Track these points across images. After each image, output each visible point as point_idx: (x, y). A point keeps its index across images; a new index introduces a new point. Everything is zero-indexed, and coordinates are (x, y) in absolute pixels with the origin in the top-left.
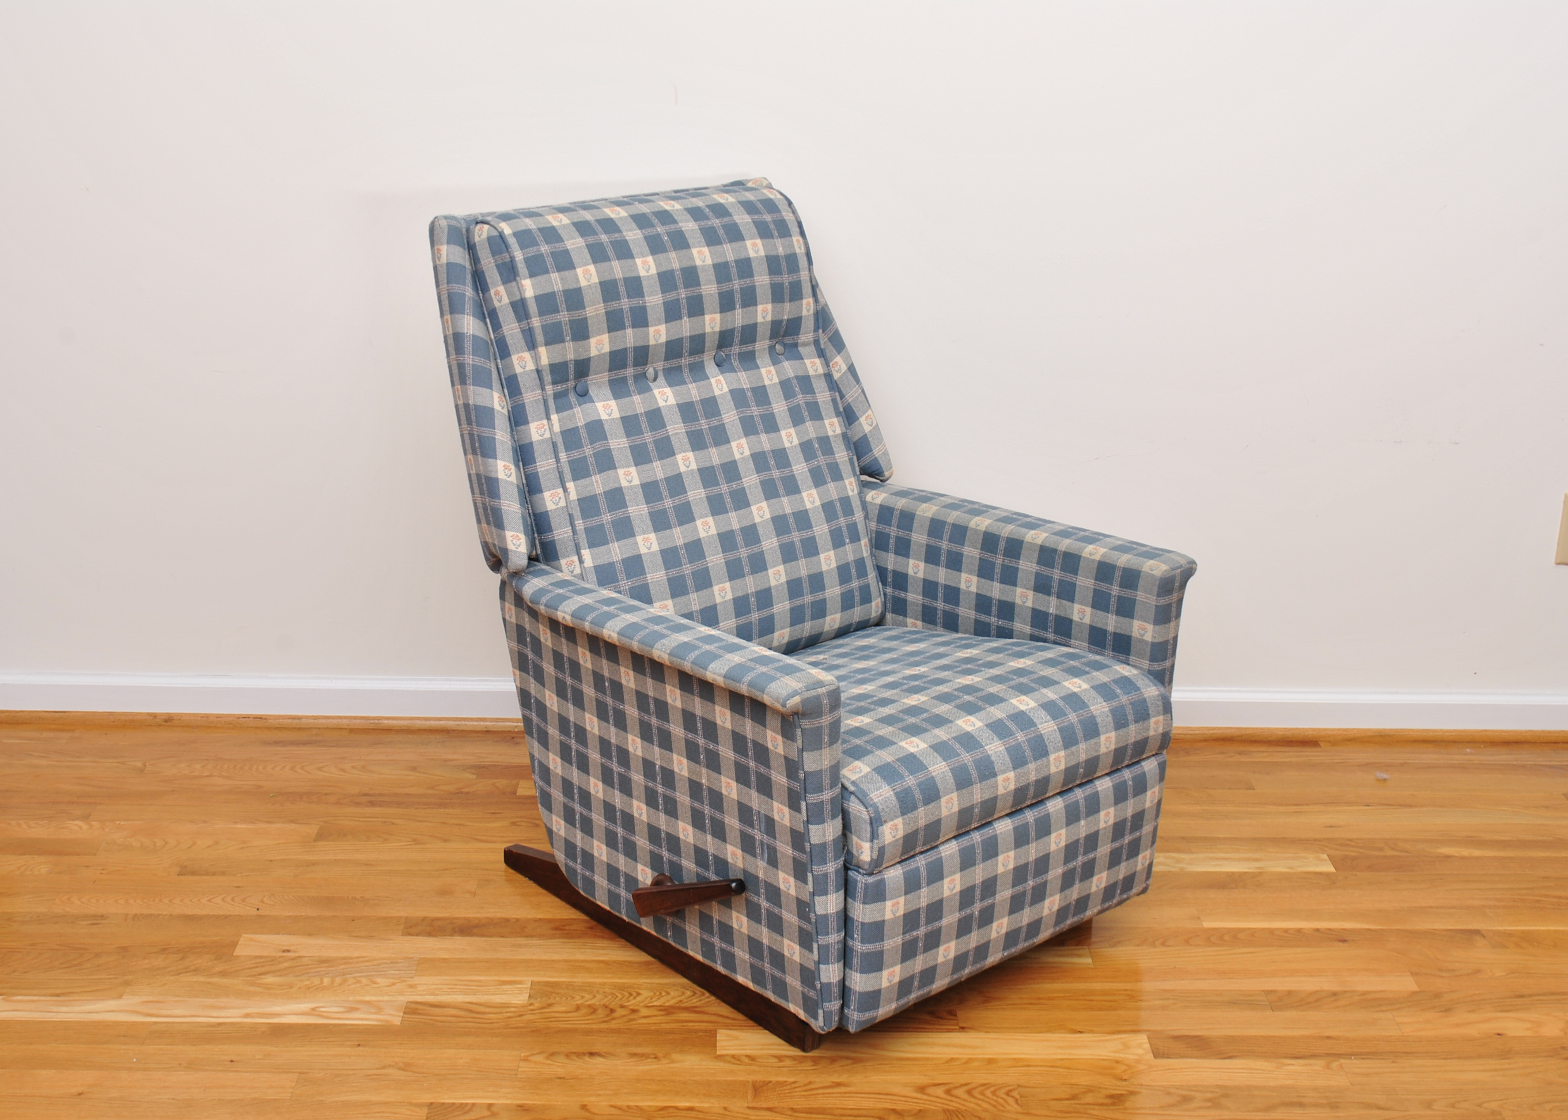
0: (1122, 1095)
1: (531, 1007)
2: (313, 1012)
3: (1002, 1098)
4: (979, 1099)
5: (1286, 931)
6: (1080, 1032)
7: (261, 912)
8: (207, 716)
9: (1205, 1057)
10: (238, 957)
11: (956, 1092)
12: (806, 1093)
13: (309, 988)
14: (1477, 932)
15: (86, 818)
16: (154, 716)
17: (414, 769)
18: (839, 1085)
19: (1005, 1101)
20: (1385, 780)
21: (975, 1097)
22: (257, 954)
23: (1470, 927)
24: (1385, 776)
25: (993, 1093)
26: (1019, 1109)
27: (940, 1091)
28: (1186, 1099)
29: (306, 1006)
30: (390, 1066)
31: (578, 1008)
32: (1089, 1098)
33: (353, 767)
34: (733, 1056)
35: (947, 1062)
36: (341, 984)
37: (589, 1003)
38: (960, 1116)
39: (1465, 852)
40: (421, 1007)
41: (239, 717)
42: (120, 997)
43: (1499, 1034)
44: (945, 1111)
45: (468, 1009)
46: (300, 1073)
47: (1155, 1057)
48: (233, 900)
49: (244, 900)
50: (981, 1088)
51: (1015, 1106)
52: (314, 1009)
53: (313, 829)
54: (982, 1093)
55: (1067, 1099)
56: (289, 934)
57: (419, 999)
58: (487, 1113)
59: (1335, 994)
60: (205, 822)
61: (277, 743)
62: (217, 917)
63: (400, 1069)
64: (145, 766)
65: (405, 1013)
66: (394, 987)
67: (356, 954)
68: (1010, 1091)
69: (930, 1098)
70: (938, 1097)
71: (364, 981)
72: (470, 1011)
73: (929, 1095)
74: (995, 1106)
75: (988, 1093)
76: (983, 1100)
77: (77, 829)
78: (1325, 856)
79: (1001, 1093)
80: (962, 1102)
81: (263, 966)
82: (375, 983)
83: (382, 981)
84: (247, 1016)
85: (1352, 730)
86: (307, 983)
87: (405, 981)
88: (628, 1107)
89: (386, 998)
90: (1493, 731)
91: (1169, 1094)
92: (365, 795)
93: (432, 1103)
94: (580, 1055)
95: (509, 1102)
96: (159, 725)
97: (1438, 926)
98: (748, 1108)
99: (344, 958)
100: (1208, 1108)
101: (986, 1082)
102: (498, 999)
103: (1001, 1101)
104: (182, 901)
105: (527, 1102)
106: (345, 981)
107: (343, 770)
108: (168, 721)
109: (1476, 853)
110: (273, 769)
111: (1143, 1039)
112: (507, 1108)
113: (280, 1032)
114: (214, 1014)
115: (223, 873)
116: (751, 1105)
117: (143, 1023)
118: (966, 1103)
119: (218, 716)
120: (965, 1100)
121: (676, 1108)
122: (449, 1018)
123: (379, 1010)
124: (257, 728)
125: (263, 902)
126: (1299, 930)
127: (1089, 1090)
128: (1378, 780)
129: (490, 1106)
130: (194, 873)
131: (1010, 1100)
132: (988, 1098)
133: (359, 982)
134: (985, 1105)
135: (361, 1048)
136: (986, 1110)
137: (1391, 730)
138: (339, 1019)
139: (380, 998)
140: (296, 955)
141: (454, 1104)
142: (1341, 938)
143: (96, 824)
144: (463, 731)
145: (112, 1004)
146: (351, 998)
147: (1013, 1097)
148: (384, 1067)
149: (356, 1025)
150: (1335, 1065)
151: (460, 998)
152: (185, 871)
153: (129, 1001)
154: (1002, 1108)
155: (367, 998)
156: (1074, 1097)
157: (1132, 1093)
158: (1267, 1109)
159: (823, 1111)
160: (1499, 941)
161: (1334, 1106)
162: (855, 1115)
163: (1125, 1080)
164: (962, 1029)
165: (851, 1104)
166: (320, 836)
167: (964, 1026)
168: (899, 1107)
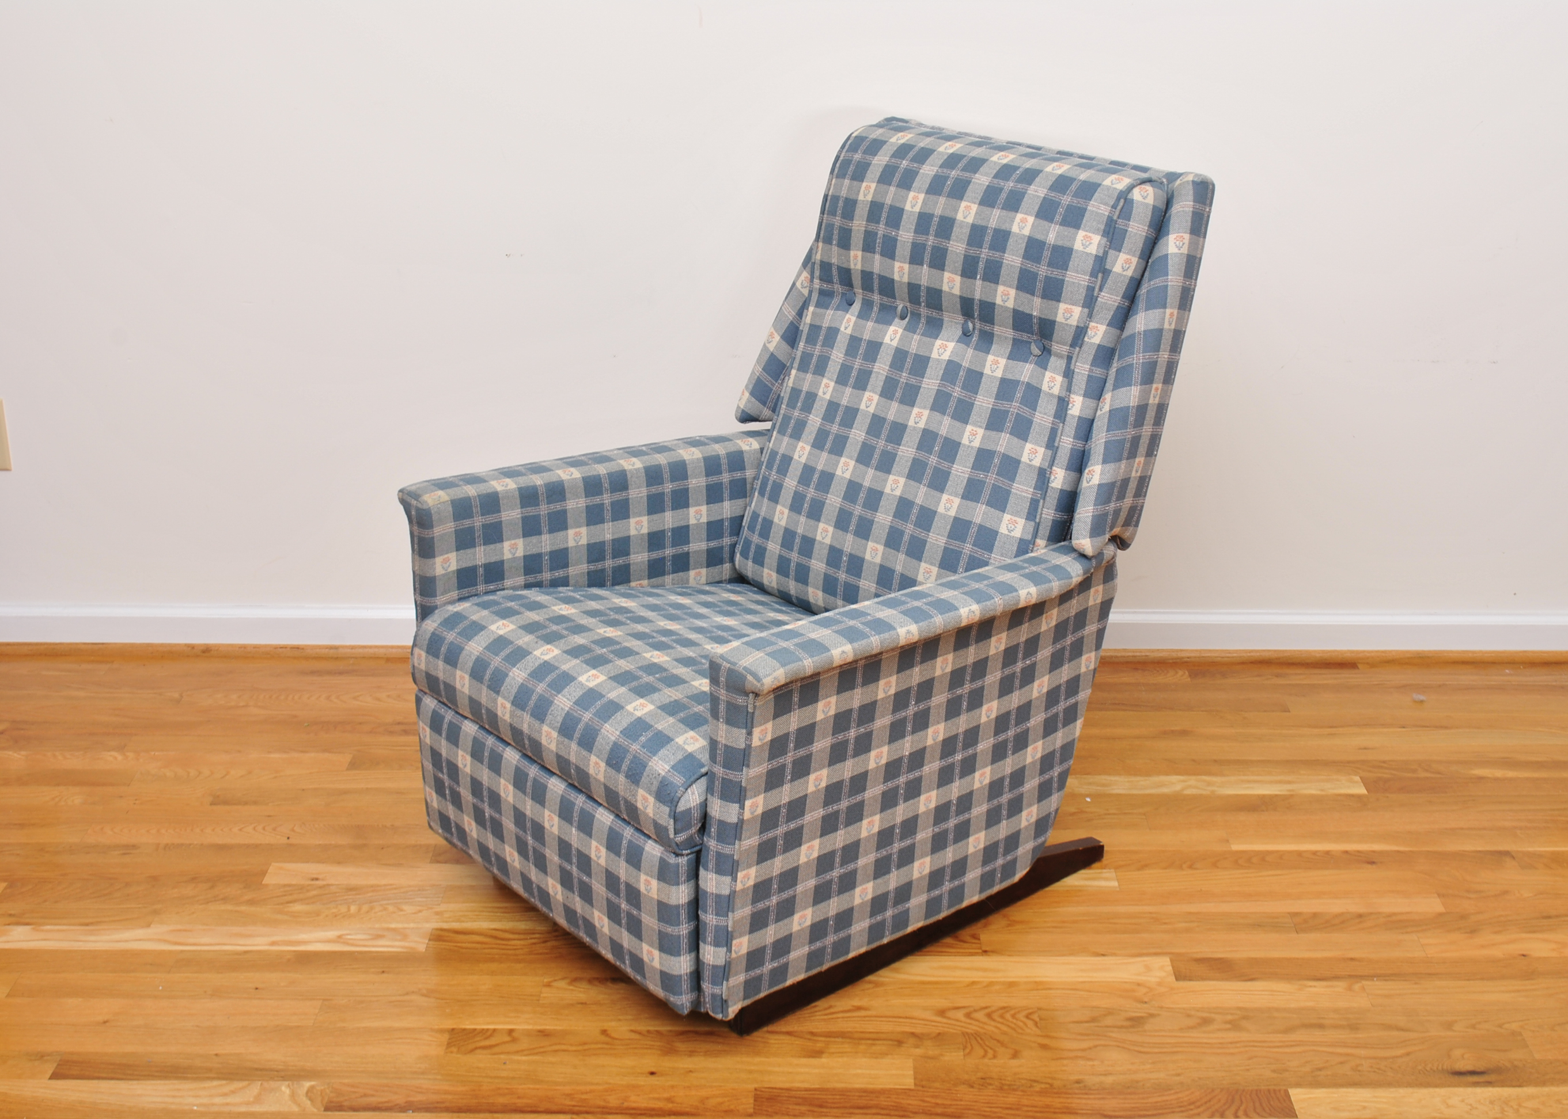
0: (1142, 1017)
1: (556, 934)
2: (339, 939)
3: (1022, 1021)
4: (999, 1022)
5: (1315, 853)
6: (1103, 955)
7: (291, 841)
8: (244, 647)
9: (1227, 979)
10: (267, 885)
11: (976, 1015)
12: (826, 1017)
13: (336, 916)
14: (1507, 853)
15: (121, 749)
16: (192, 647)
18: (859, 1008)
19: (1025, 1024)
20: (1422, 702)
21: (994, 1020)
22: (286, 882)
23: (1501, 848)
24: (1422, 697)
25: (1013, 1016)
26: (1039, 1032)
27: (960, 1015)
28: (1206, 1022)
29: (332, 934)
30: (413, 992)
32: (1109, 1021)
33: (389, 696)
35: (968, 986)
36: (368, 912)
38: (979, 1039)
39: (1499, 773)
40: (446, 934)
41: (276, 647)
42: (148, 926)
43: (1524, 955)
44: (964, 1034)
45: (493, 935)
46: (324, 1000)
47: (1177, 979)
48: (264, 829)
49: (274, 829)
50: (1001, 1012)
51: (1034, 1028)
52: (340, 937)
53: (346, 758)
54: (1002, 1016)
55: (1087, 1022)
56: (319, 862)
57: (446, 926)
58: (507, 1039)
59: (1360, 916)
60: (239, 752)
61: (313, 673)
62: (248, 846)
63: (422, 995)
64: (182, 696)
65: (430, 940)
66: (420, 914)
67: (383, 882)
68: (1031, 1014)
69: (949, 1022)
70: (957, 1020)
71: (391, 908)
72: (496, 938)
73: (949, 1018)
74: (1014, 1029)
76: (1002, 1023)
77: (112, 760)
78: (1357, 778)
79: (1021, 1016)
80: (981, 1025)
81: (291, 894)
82: (402, 910)
83: (408, 909)
84: (273, 943)
85: (1390, 652)
86: (334, 910)
87: (431, 908)
88: (648, 1031)
89: (412, 925)
90: (1533, 652)
91: (1189, 1016)
92: (399, 723)
93: (453, 1029)
94: (601, 981)
95: (530, 1027)
96: (197, 656)
97: (1469, 847)
99: (372, 886)
100: (1229, 1029)
101: (1005, 1005)
102: (523, 926)
103: (1021, 1024)
104: (213, 830)
105: (548, 1027)
106: (372, 908)
107: (378, 699)
108: (206, 652)
109: (1510, 774)
110: (309, 698)
111: (1165, 962)
112: (528, 1033)
113: (305, 960)
114: (242, 942)
115: (255, 803)
117: (170, 952)
118: (986, 1027)
119: (256, 647)
120: (985, 1023)
122: (474, 945)
123: (405, 937)
124: (295, 658)
125: (293, 830)
126: (1328, 853)
127: (1109, 1012)
128: (1415, 702)
129: (511, 1032)
130: (226, 803)
131: (1030, 1023)
132: (1008, 1021)
133: (385, 909)
134: (1004, 1028)
135: (385, 975)
136: (1005, 1033)
137: (1430, 651)
138: (364, 946)
139: (406, 926)
140: (324, 883)
141: (475, 1030)
142: (1370, 860)
143: (131, 755)
145: (140, 933)
146: (377, 926)
147: (1033, 1020)
148: (407, 994)
149: (381, 952)
150: (1357, 987)
151: (484, 925)
152: (218, 800)
153: (157, 930)
154: (1020, 1031)
155: (393, 926)
156: (1093, 1020)
157: (1152, 1015)
158: (1288, 1030)
159: (843, 1035)
160: (1529, 862)
161: (1354, 1027)
162: (874, 1038)
163: (1146, 1002)
164: (985, 952)
165: (870, 1027)
166: (353, 765)
167: (987, 949)
168: (918, 1030)
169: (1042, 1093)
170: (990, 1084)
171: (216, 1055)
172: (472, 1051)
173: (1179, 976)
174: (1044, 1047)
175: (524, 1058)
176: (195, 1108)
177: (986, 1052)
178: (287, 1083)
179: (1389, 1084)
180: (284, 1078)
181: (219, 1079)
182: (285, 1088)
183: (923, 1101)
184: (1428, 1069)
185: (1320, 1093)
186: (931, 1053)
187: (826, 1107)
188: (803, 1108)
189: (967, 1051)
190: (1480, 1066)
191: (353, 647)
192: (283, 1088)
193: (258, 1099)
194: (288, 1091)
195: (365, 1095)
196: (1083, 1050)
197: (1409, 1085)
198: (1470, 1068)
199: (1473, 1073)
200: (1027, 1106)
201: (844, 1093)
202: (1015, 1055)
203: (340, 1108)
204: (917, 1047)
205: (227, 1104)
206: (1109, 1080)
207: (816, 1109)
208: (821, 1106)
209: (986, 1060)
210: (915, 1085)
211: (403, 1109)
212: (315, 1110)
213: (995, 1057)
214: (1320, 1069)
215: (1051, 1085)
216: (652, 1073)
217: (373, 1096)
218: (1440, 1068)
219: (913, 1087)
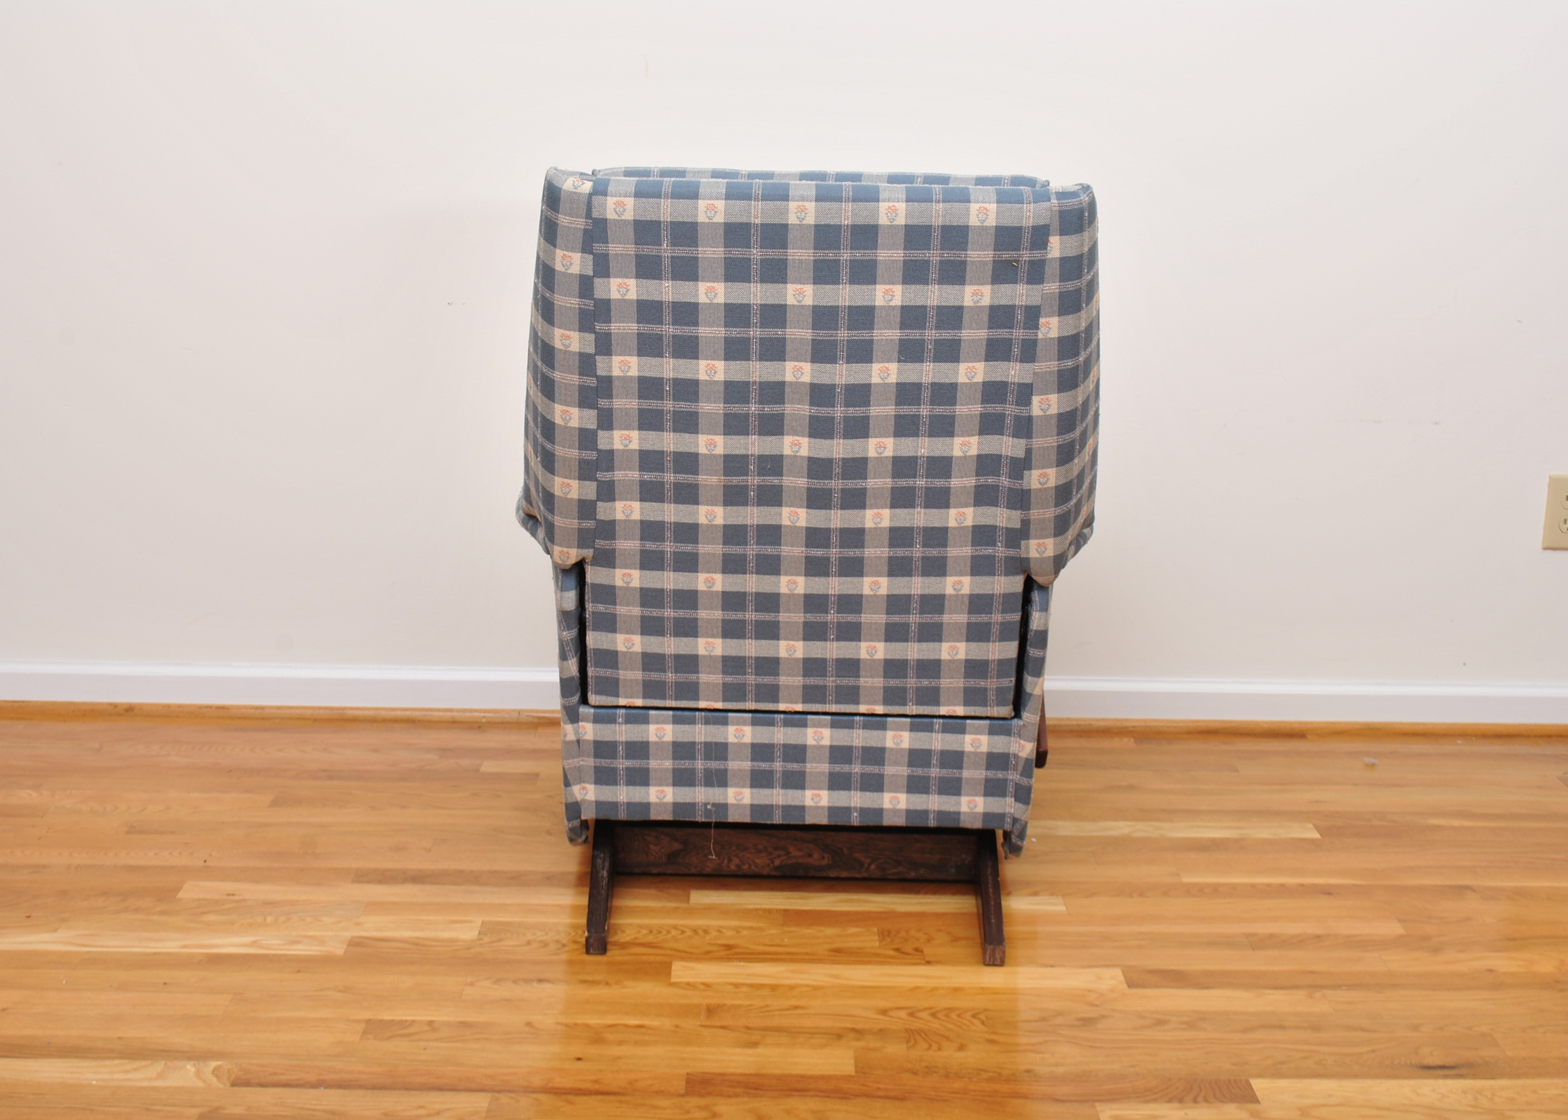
0: (1094, 1018)
1: (481, 942)
2: (254, 944)
3: (968, 1020)
4: (944, 1020)
5: (1269, 885)
6: (1052, 966)
7: (208, 864)
8: (168, 706)
9: (1181, 987)
10: (180, 899)
11: (919, 1014)
12: (762, 1014)
13: (251, 925)
14: (1468, 888)
15: (36, 787)
16: (115, 706)
17: (376, 751)
18: (796, 1008)
19: (972, 1023)
20: (1373, 765)
21: (939, 1019)
22: (201, 897)
23: (1460, 883)
24: (1372, 761)
25: (959, 1016)
26: (985, 1029)
27: (903, 1014)
28: (1160, 1022)
29: (247, 939)
30: (329, 988)
31: (529, 943)
32: (1059, 1020)
33: (315, 749)
34: (688, 984)
35: (910, 990)
36: (284, 922)
37: (541, 938)
38: (923, 1034)
39: (1456, 823)
40: (366, 941)
41: (201, 707)
42: (55, 930)
43: (1490, 970)
44: (907, 1030)
45: (416, 943)
46: (236, 994)
47: (1129, 986)
48: (180, 853)
49: (191, 854)
50: (946, 1012)
51: (980, 1026)
52: (255, 942)
53: (268, 798)
54: (947, 1016)
55: (1037, 1021)
56: (236, 881)
57: (365, 934)
58: (427, 1028)
59: (1318, 937)
60: (158, 791)
61: (238, 729)
62: (163, 867)
63: (339, 991)
64: (102, 746)
65: (348, 945)
66: (339, 924)
67: (302, 898)
68: (977, 1014)
69: (892, 1019)
70: (900, 1019)
71: (309, 919)
72: (417, 944)
73: (891, 1017)
74: (960, 1027)
75: (953, 1016)
76: (947, 1022)
77: (26, 796)
78: (1310, 826)
79: (968, 1016)
80: (925, 1023)
81: (206, 907)
82: (320, 921)
83: (327, 920)
84: (184, 947)
85: (1340, 723)
86: (250, 920)
87: (352, 919)
88: (576, 1024)
89: (330, 933)
90: (1486, 725)
91: (1143, 1017)
92: (324, 771)
93: (370, 1020)
94: (527, 981)
95: (452, 1019)
96: (120, 715)
97: (1427, 881)
98: (702, 1026)
99: (290, 901)
100: (1185, 1029)
101: (951, 1006)
102: (446, 935)
103: (967, 1022)
104: (127, 854)
105: (469, 1019)
106: (289, 919)
107: (304, 752)
108: (129, 711)
109: (1467, 823)
110: (232, 750)
111: (1118, 973)
112: (448, 1024)
113: (217, 960)
114: (151, 945)
115: (172, 832)
116: (703, 1023)
117: (76, 953)
118: (930, 1024)
119: (180, 706)
120: (929, 1022)
121: (626, 1026)
122: (394, 950)
123: (322, 943)
125: (210, 855)
126: (1282, 885)
127: (1059, 1014)
128: (1367, 765)
129: (430, 1022)
130: (142, 832)
131: (976, 1022)
132: (953, 1019)
133: (303, 920)
134: (950, 1026)
135: (300, 974)
136: (950, 1030)
137: (1380, 723)
138: (281, 950)
139: (324, 933)
140: (241, 898)
141: (393, 1020)
142: (1327, 891)
143: (46, 793)
144: (429, 722)
145: (46, 936)
146: (294, 933)
147: (979, 1019)
148: (323, 990)
149: (297, 955)
150: (1318, 995)
151: (406, 934)
152: (132, 830)
153: (63, 934)
154: (967, 1028)
155: (311, 933)
156: (1043, 1019)
157: (1103, 1017)
158: (1246, 1030)
159: (779, 1030)
160: (1491, 895)
161: (1316, 1028)
162: (812, 1033)
163: (1097, 1006)
164: (929, 963)
165: (809, 1023)
166: (275, 803)
167: (931, 959)
168: (859, 1026)
169: (989, 1080)
170: (937, 1072)
171: (120, 1038)
172: (389, 1038)
173: (1131, 984)
174: (992, 1042)
175: (443, 1045)
176: (94, 1082)
177: (930, 1046)
178: (192, 1063)
179: (1355, 1076)
180: (189, 1059)
181: (121, 1058)
182: (190, 1067)
183: (864, 1085)
184: (1395, 1063)
185: (1283, 1083)
186: (872, 1045)
187: (762, 1090)
188: (738, 1090)
189: (911, 1044)
190: (1450, 1061)
191: (279, 708)
192: (188, 1067)
193: (160, 1076)
194: (193, 1069)
195: (275, 1074)
196: (1033, 1045)
197: (1376, 1077)
198: (1439, 1063)
199: (1442, 1067)
200: (974, 1091)
201: (781, 1078)
202: (961, 1048)
203: (248, 1084)
204: (858, 1040)
205: (129, 1080)
206: (1061, 1070)
207: (752, 1091)
208: (757, 1089)
209: (930, 1052)
210: (856, 1072)
211: (315, 1086)
212: (221, 1086)
213: (939, 1049)
214: (1282, 1063)
215: (1000, 1074)
216: (579, 1059)
217: (283, 1074)
218: (1408, 1062)
219: (853, 1073)
